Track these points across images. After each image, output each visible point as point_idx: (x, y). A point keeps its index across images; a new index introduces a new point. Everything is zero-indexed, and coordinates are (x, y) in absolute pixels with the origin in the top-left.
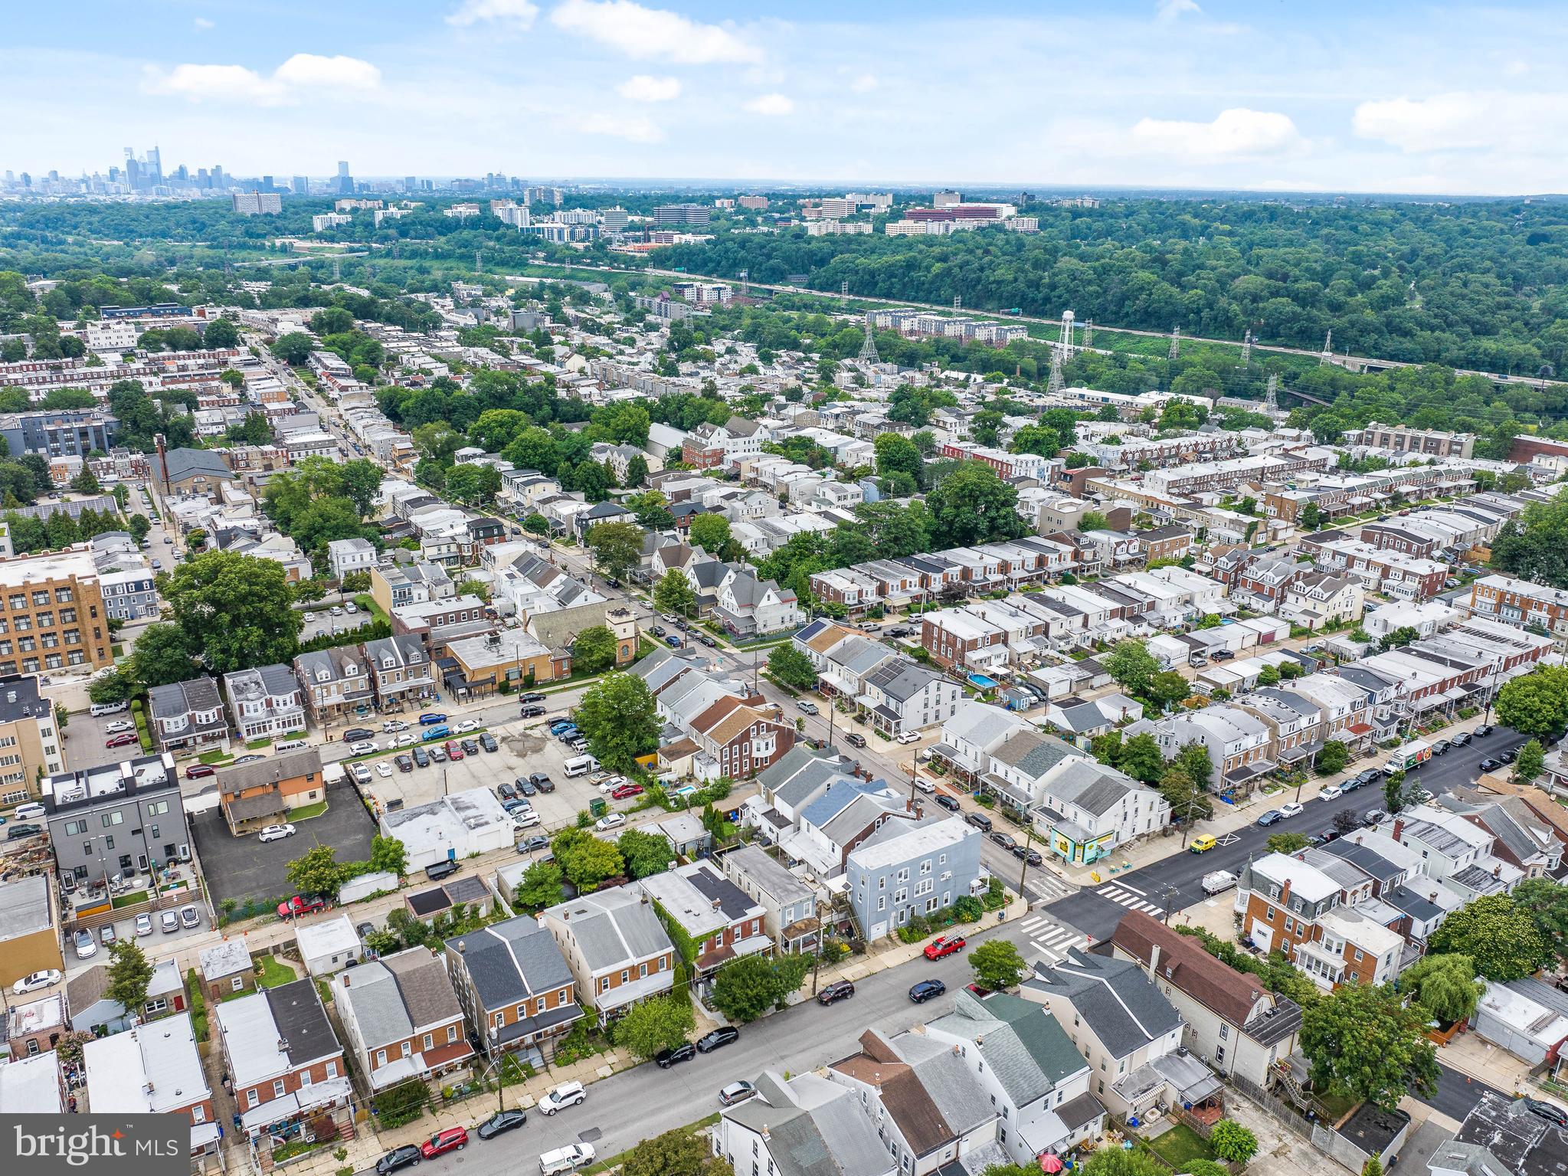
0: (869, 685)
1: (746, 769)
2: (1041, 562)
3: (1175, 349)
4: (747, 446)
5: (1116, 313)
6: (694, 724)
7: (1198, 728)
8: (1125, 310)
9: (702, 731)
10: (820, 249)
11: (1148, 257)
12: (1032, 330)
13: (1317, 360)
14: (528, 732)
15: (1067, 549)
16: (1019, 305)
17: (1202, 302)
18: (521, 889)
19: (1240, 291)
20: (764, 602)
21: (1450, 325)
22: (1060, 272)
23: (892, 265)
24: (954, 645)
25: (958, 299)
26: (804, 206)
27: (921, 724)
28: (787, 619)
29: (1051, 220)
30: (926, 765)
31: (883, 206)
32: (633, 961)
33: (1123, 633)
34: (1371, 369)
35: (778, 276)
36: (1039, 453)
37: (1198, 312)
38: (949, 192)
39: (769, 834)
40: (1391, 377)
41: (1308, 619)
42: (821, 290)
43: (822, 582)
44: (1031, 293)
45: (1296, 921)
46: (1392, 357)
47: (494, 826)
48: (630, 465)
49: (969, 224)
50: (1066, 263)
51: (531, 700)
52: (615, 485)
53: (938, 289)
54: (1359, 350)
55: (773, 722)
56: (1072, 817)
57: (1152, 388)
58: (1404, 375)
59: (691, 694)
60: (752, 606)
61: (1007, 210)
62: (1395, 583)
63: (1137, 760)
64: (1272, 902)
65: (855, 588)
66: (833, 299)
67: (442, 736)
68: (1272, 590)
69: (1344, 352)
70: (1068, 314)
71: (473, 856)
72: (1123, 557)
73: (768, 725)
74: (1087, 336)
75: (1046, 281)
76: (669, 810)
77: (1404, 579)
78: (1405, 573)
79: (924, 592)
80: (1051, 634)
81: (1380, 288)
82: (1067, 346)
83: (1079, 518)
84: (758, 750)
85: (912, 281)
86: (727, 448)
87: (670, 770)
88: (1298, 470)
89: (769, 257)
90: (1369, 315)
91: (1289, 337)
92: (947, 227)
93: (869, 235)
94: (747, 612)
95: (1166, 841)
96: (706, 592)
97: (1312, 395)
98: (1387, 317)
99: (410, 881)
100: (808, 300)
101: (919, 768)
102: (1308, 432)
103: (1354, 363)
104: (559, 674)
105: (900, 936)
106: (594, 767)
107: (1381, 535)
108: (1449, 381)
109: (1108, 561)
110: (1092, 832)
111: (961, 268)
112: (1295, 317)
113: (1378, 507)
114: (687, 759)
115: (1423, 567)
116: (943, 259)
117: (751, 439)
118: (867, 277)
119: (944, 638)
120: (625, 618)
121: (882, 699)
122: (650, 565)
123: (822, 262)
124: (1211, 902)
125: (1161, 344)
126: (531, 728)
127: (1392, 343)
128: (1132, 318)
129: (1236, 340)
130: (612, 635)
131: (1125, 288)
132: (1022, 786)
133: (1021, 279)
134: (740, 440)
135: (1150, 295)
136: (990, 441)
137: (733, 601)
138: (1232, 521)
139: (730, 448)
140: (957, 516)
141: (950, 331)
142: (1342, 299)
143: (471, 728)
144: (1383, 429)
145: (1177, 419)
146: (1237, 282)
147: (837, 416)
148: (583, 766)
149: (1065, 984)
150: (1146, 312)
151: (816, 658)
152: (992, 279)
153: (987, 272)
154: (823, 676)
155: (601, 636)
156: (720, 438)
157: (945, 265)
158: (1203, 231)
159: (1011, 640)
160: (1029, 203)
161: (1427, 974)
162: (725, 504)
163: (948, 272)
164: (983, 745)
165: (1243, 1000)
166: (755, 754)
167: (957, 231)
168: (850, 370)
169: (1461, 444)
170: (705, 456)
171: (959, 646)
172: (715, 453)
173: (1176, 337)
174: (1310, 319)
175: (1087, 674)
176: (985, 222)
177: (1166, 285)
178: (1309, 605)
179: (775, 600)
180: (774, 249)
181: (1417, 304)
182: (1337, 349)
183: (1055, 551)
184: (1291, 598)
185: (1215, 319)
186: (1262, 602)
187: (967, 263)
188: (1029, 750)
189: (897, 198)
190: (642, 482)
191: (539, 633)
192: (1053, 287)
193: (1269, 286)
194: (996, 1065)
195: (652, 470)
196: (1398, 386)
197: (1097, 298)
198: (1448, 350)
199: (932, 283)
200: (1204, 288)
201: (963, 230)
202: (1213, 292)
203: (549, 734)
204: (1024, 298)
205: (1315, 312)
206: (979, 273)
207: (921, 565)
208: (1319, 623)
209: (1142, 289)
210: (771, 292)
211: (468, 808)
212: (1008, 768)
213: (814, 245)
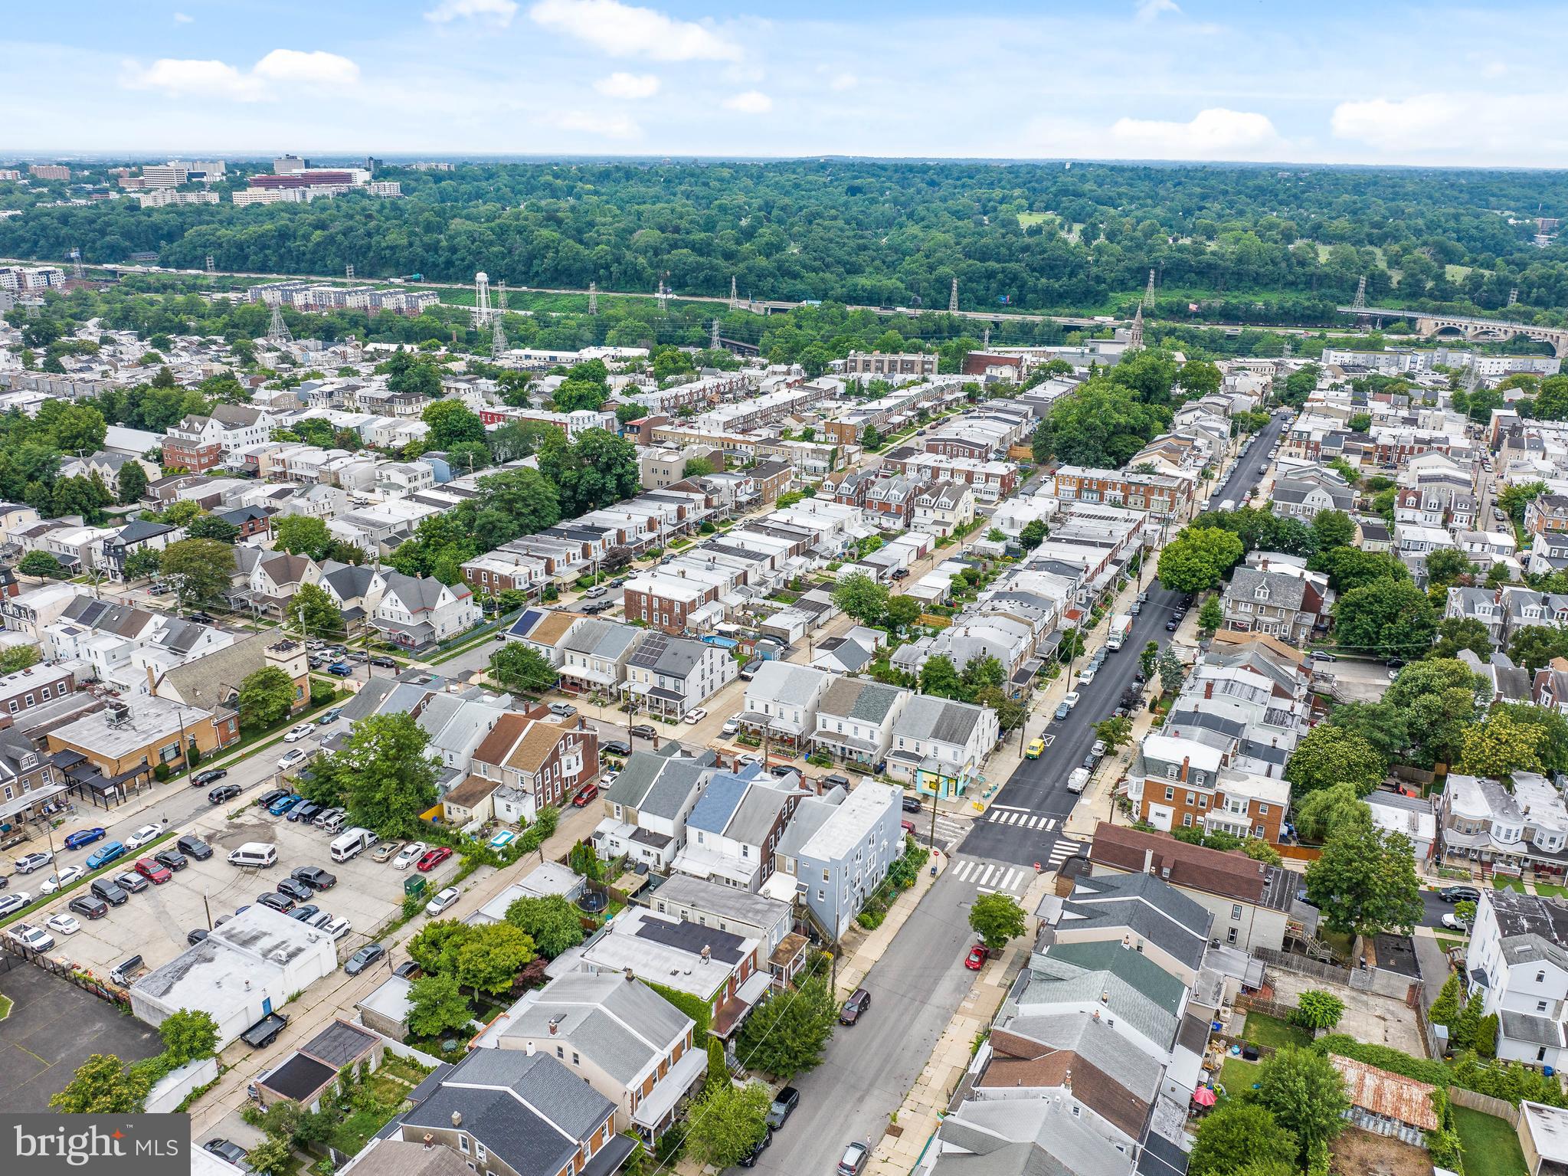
0: (631, 669)
1: (558, 793)
2: (681, 514)
3: (593, 304)
4: (249, 438)
5: (526, 273)
6: (480, 754)
7: (979, 640)
8: (535, 269)
9: (496, 761)
10: (166, 222)
11: (540, 215)
12: (443, 295)
13: (726, 306)
14: (236, 821)
15: (699, 497)
16: (420, 271)
17: (609, 257)
18: (413, 1017)
19: (641, 243)
20: (440, 603)
21: (828, 266)
22: (458, 234)
23: (262, 235)
24: (670, 610)
25: (350, 268)
26: (119, 176)
27: (700, 700)
28: (464, 618)
29: (413, 184)
30: (734, 739)
31: (216, 175)
32: (661, 1054)
33: (803, 570)
34: (774, 310)
35: (119, 254)
36: (586, 408)
37: (607, 267)
38: (291, 158)
39: (643, 859)
40: (796, 316)
41: (941, 528)
42: (179, 267)
43: (479, 571)
44: (431, 258)
45: (1198, 794)
46: (789, 299)
47: (311, 951)
48: (122, 475)
49: (329, 190)
50: (456, 224)
51: (209, 781)
52: (109, 503)
53: (323, 259)
54: (761, 294)
55: (577, 730)
56: (931, 754)
57: (588, 344)
58: (806, 313)
59: (451, 723)
60: (427, 609)
61: (361, 177)
62: (981, 486)
63: (942, 683)
64: (1171, 782)
65: (522, 570)
66: (197, 277)
67: (117, 857)
68: (899, 507)
69: (746, 297)
70: (482, 277)
71: (293, 999)
72: (744, 498)
73: (574, 735)
74: (502, 298)
75: (444, 243)
76: (500, 866)
77: (987, 481)
78: (988, 476)
79: (588, 562)
80: (750, 582)
81: (761, 236)
82: (484, 310)
83: (682, 466)
84: (569, 768)
85: (290, 251)
86: (224, 442)
87: (471, 819)
88: (817, 400)
89: (103, 233)
90: (762, 261)
91: (695, 286)
92: (304, 195)
93: (218, 205)
94: (421, 618)
95: (1003, 756)
96: (348, 605)
97: (732, 338)
98: (778, 261)
99: (228, 1060)
100: (165, 279)
101: (728, 745)
102: (796, 366)
103: (759, 308)
104: (225, 739)
105: (864, 925)
106: (368, 841)
107: (945, 446)
108: (844, 316)
109: (730, 504)
110: (958, 762)
111: (344, 234)
112: (699, 267)
113: (911, 424)
114: (487, 800)
115: (1000, 468)
116: (321, 225)
117: (253, 428)
118: (234, 250)
119: (656, 605)
120: (295, 652)
121: (654, 680)
122: (247, 586)
123: (170, 237)
124: (1084, 801)
125: (579, 301)
126: (237, 815)
127: (787, 285)
128: (543, 277)
129: (647, 292)
130: (286, 676)
131: (530, 247)
132: (863, 734)
133: (417, 243)
134: (241, 431)
135: (557, 252)
136: (522, 402)
137: (402, 607)
138: (813, 451)
139: (231, 442)
140: (580, 478)
141: (352, 302)
142: (734, 247)
143: (153, 835)
144: (862, 357)
145: (671, 366)
146: (636, 235)
147: (331, 394)
148: (356, 843)
149: (1104, 914)
150: (556, 270)
151: (548, 653)
152: (384, 244)
153: (376, 238)
154: (563, 670)
155: (271, 680)
156: (215, 431)
157: (326, 233)
158: (570, 191)
159: (721, 596)
160: (381, 170)
161: (1328, 808)
162: (276, 503)
163: (331, 240)
164: (804, 703)
165: (1252, 876)
166: (566, 774)
167: (316, 199)
168: (269, 350)
169: (931, 363)
170: (200, 456)
171: (677, 610)
172: (210, 449)
173: (592, 293)
174: (712, 268)
175: (814, 614)
176: (344, 188)
177: (571, 242)
178: (937, 515)
179: (450, 598)
180: (108, 224)
181: (794, 249)
182: (741, 294)
183: (689, 500)
184: (919, 511)
185: (625, 272)
186: (892, 520)
187: (351, 229)
188: (855, 697)
189: (231, 167)
190: (144, 494)
191: (183, 693)
192: (454, 250)
193: (667, 239)
194: (1125, 1016)
195: (151, 479)
196: (804, 323)
197: (503, 259)
198: (833, 289)
199: (314, 252)
200: (608, 243)
201: (324, 197)
202: (617, 246)
203: (267, 815)
204: (423, 263)
205: (715, 261)
206: (367, 240)
207: (572, 534)
208: (950, 532)
209: (547, 247)
210: (114, 273)
211: (255, 938)
212: (842, 719)
213: (156, 218)
